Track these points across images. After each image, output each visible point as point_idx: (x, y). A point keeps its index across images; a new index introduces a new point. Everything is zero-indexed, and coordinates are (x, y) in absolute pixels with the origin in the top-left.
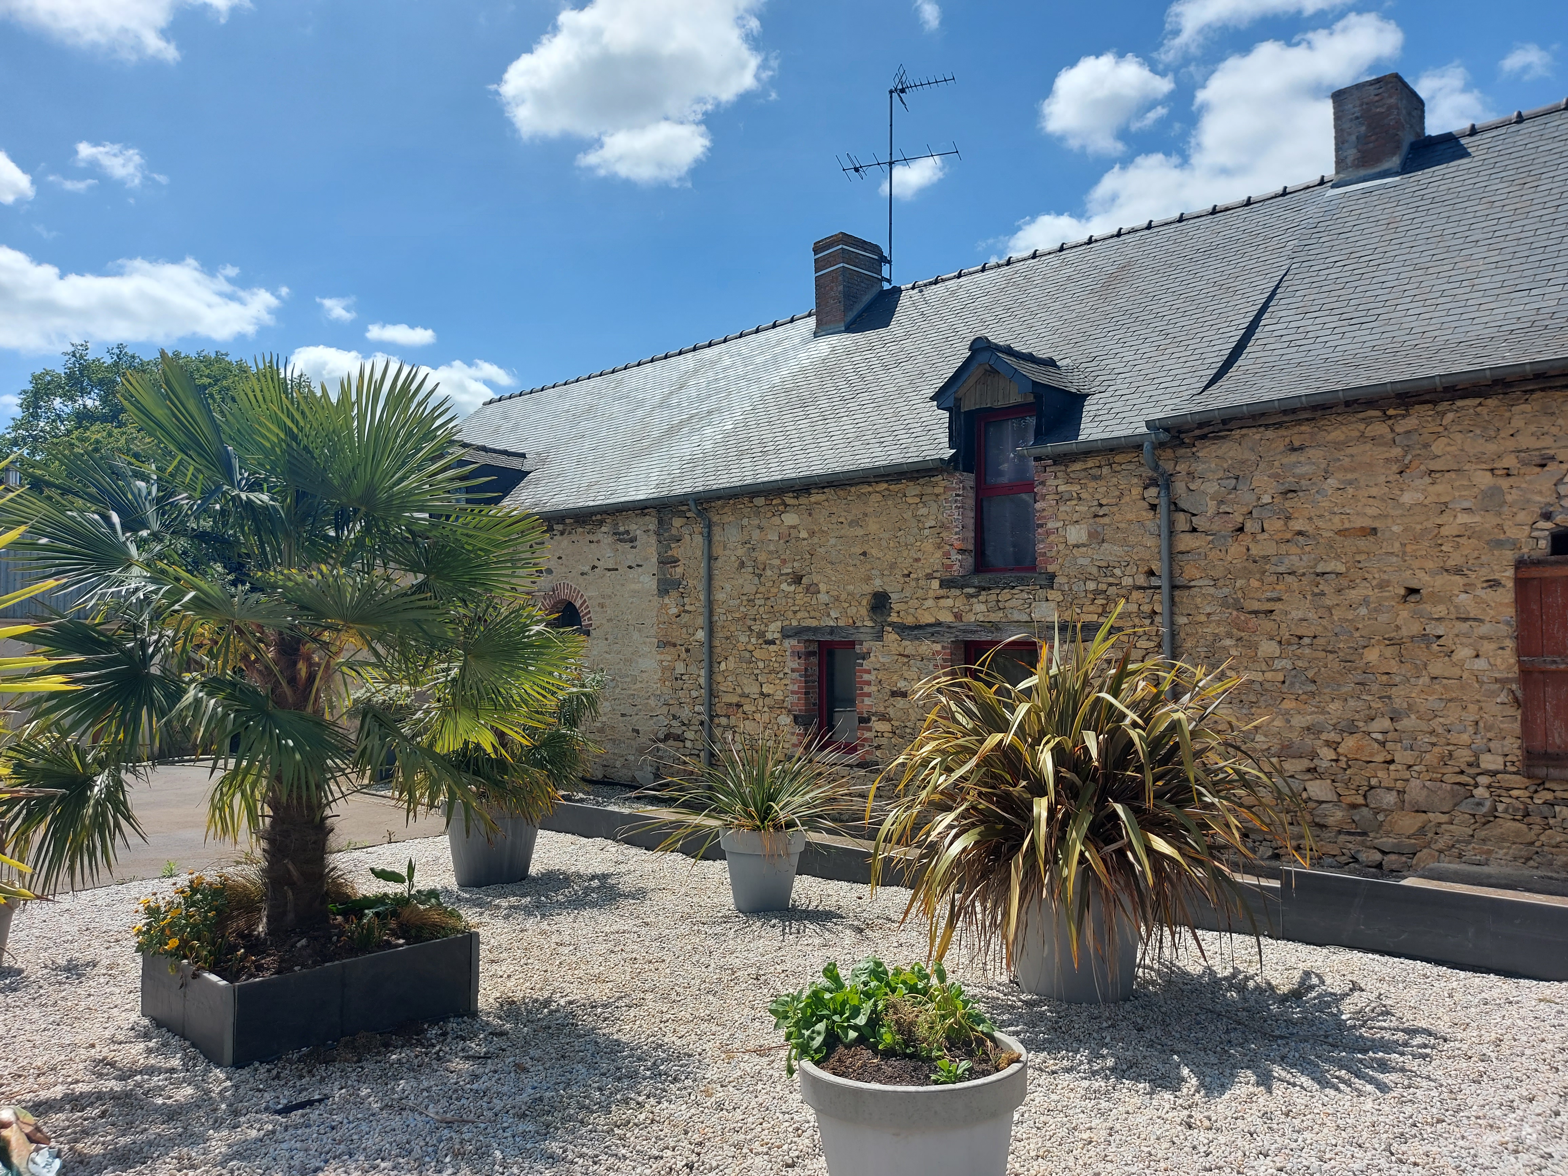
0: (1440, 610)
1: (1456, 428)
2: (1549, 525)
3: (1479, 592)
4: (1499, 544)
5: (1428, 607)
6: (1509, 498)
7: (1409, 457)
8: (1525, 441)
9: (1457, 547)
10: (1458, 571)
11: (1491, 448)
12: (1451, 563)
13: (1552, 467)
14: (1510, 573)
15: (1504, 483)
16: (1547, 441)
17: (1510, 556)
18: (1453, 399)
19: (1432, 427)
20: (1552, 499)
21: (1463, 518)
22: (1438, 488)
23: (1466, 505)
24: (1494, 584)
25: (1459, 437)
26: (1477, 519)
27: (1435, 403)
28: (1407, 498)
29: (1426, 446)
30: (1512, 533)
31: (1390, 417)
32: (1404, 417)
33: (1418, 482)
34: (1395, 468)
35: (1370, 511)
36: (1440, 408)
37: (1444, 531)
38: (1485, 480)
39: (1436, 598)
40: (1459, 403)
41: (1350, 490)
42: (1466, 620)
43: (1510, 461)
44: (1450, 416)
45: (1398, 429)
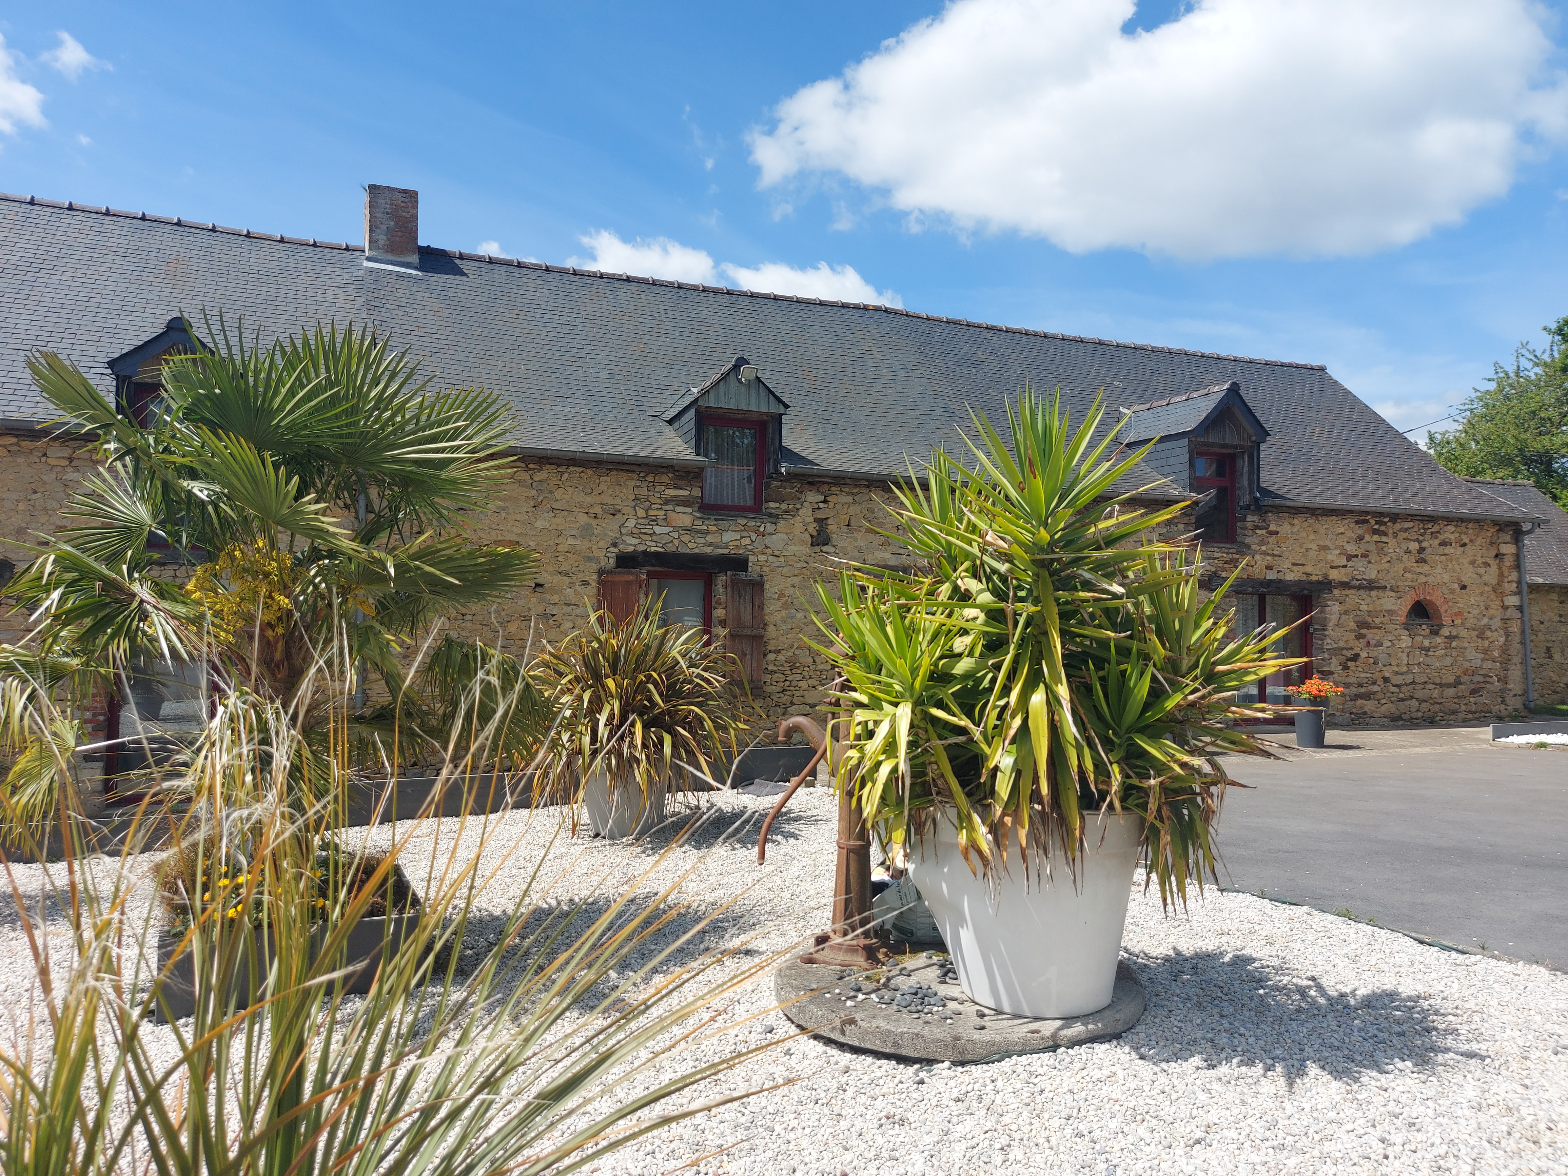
0: (555, 598)
1: (568, 484)
2: (616, 550)
3: (577, 588)
4: (589, 559)
5: (548, 596)
6: (596, 532)
7: (541, 498)
8: (606, 499)
9: (566, 559)
10: (567, 574)
11: (588, 499)
12: (563, 568)
13: (618, 516)
14: (595, 577)
15: (594, 522)
16: (618, 501)
17: (595, 566)
18: (568, 466)
19: (555, 480)
20: (618, 535)
21: (571, 541)
22: (558, 520)
23: (573, 533)
24: (585, 583)
25: (570, 490)
26: (579, 542)
27: (559, 465)
28: (539, 524)
29: (551, 492)
30: (597, 553)
31: (530, 469)
32: (539, 471)
33: (546, 515)
34: (532, 504)
35: (517, 530)
36: (560, 469)
37: (560, 548)
38: (583, 519)
39: (554, 591)
40: (572, 469)
41: (504, 515)
42: (569, 605)
43: (598, 510)
44: (566, 475)
45: (536, 479)
